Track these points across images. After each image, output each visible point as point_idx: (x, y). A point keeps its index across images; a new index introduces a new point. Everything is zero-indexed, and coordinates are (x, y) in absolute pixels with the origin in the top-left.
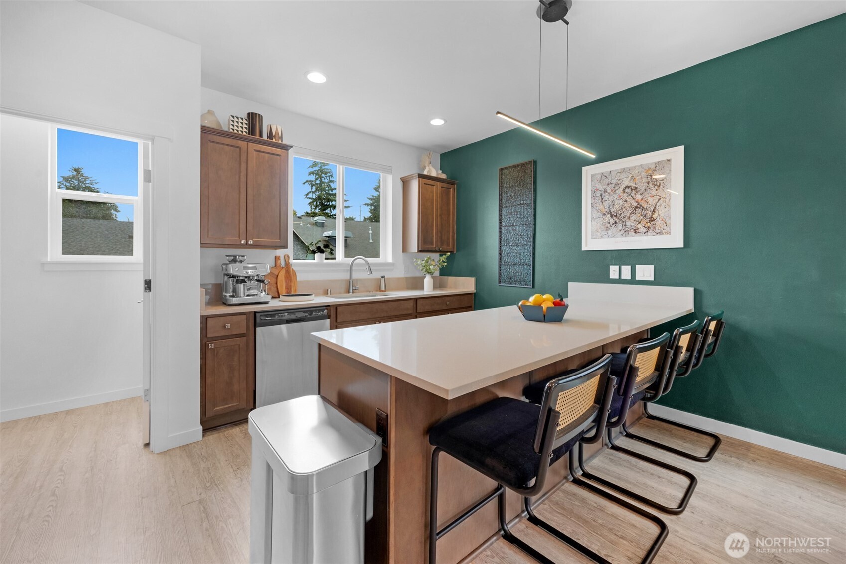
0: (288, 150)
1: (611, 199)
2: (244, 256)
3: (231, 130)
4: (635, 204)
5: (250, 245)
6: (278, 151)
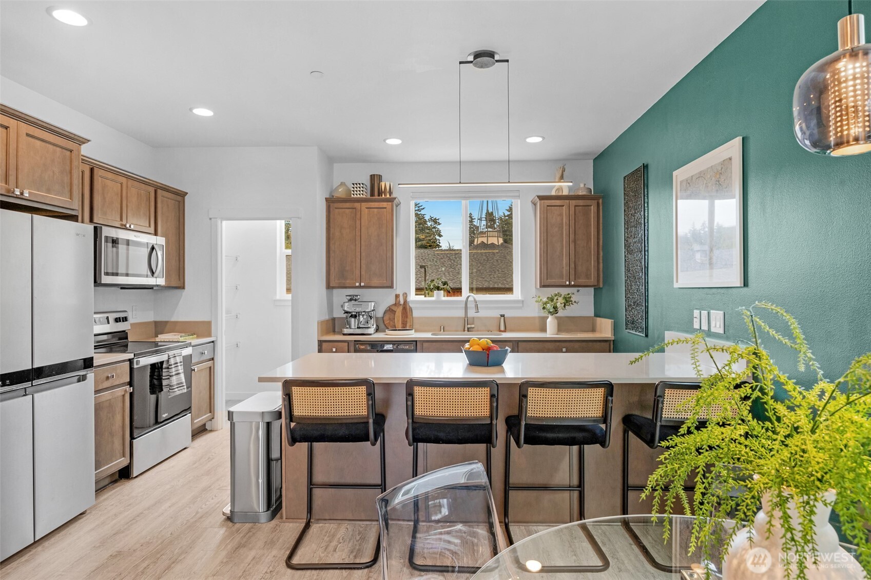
0: (394, 202)
2: (357, 296)
3: (352, 196)
5: (363, 286)
6: (384, 204)
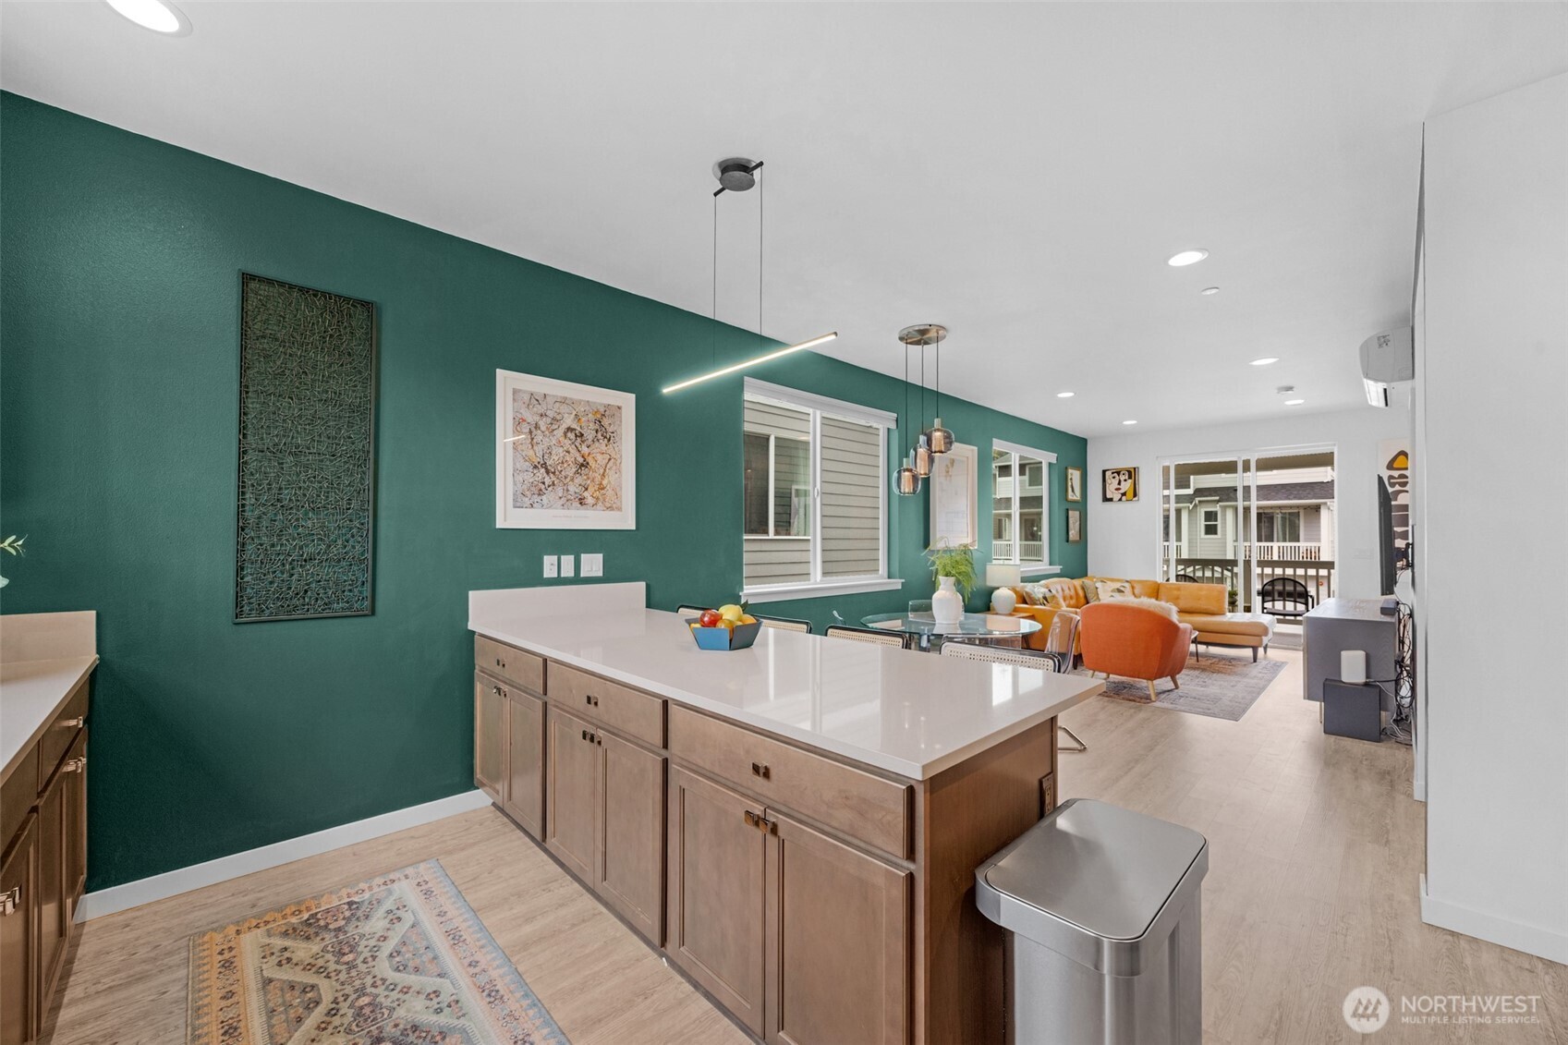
1: (546, 442)
4: (581, 460)
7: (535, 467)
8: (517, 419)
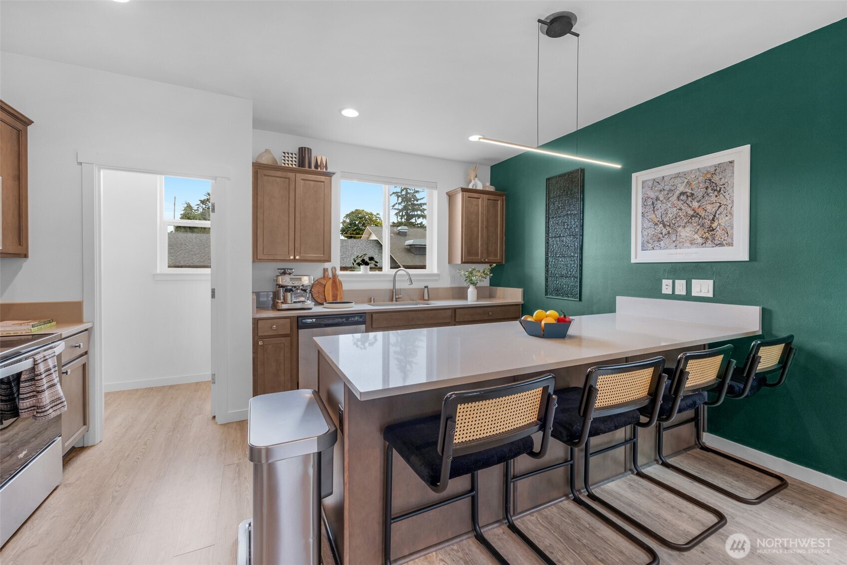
0: (331, 177)
1: (664, 207)
2: (292, 269)
3: (283, 165)
4: (691, 213)
5: (297, 259)
6: (322, 178)
7: (656, 224)
8: (644, 198)
